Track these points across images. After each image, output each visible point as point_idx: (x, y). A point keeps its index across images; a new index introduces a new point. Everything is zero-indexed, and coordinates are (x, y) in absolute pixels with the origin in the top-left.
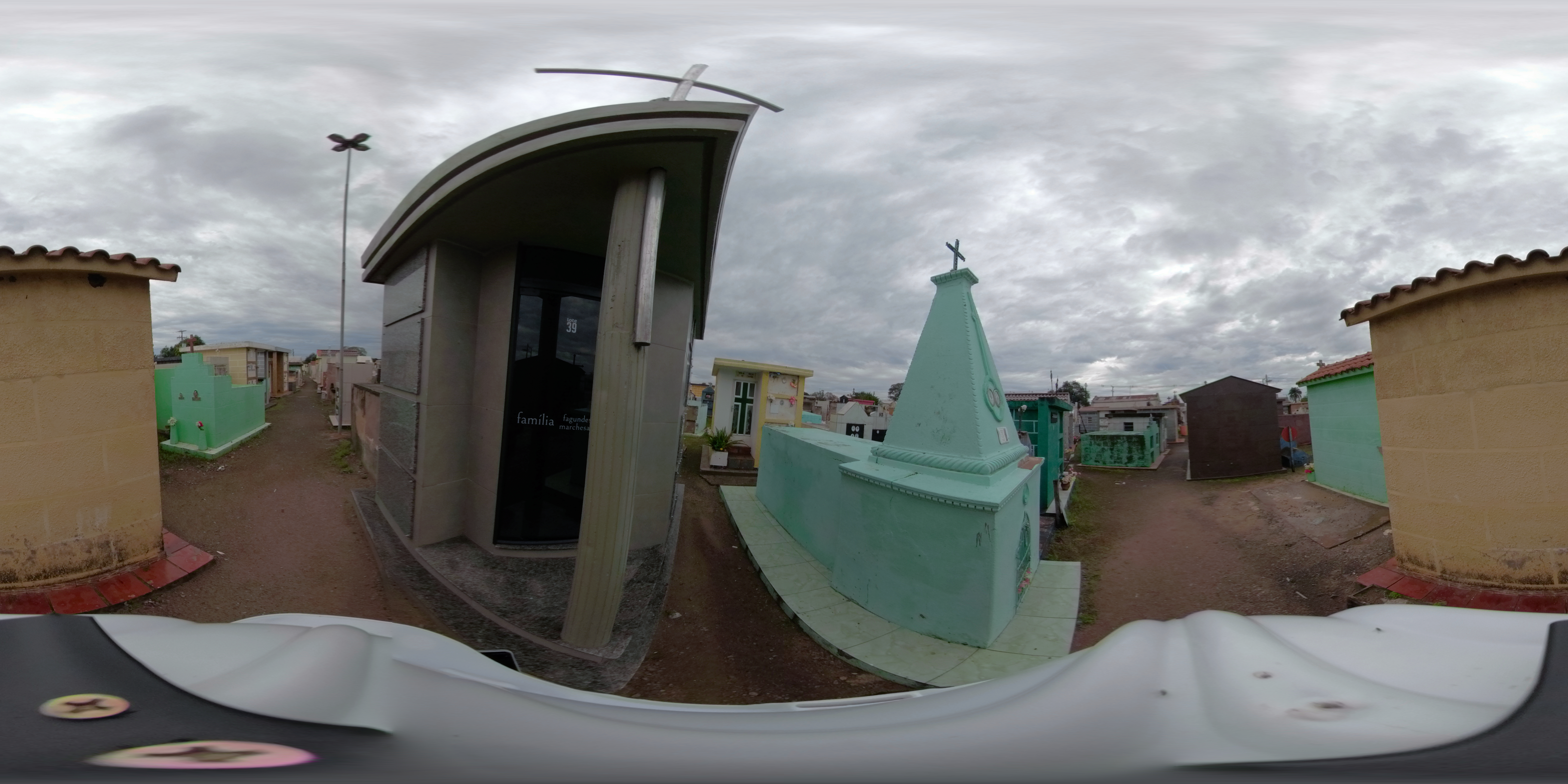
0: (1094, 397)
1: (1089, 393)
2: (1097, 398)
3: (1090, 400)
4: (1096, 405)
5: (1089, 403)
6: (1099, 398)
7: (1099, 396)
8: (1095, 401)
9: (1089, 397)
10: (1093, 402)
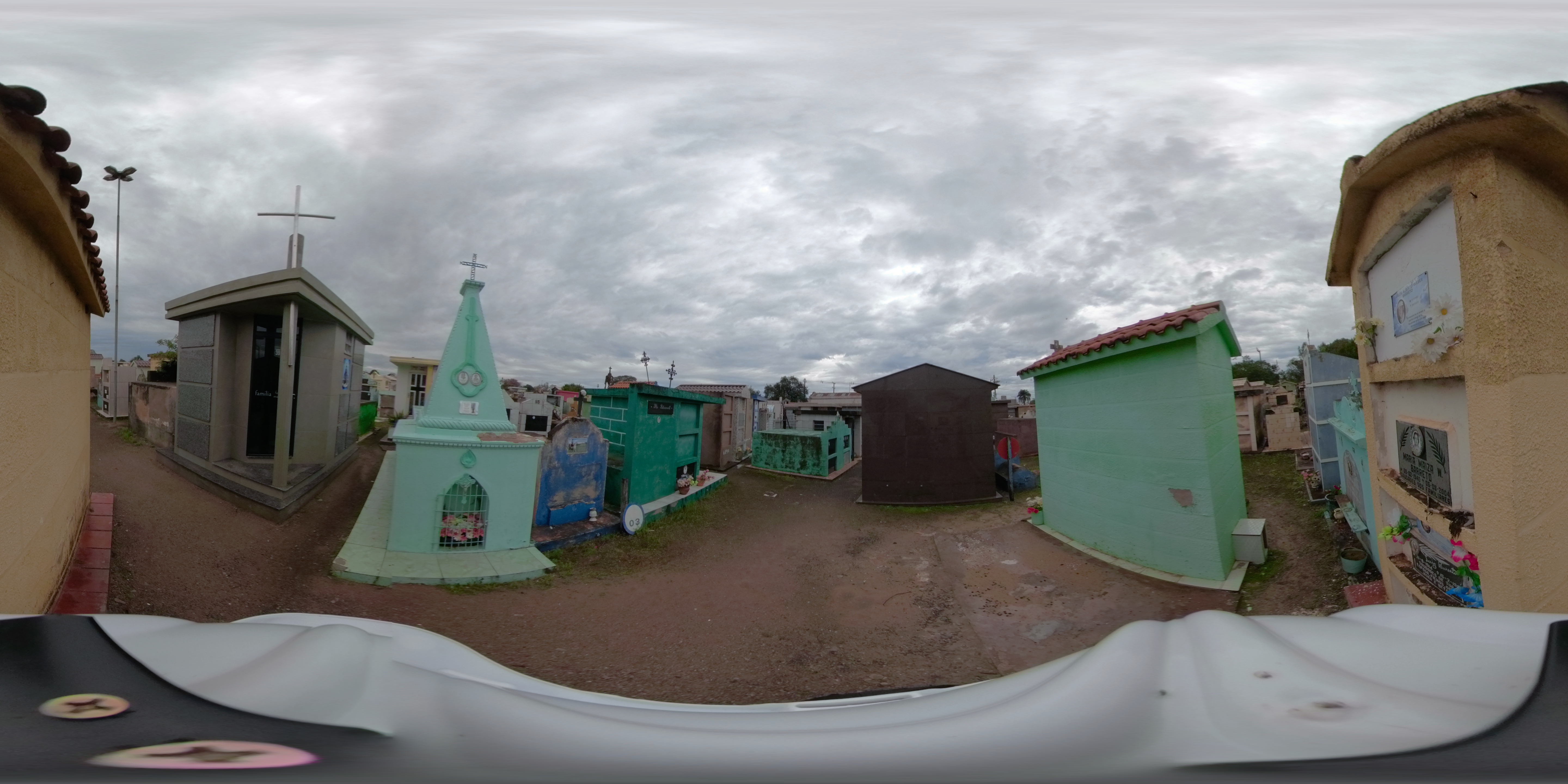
0: (811, 394)
1: (808, 389)
2: (814, 394)
3: (808, 396)
4: (812, 401)
5: (807, 399)
6: (817, 394)
7: (817, 392)
8: (812, 397)
9: (807, 393)
10: (811, 398)
